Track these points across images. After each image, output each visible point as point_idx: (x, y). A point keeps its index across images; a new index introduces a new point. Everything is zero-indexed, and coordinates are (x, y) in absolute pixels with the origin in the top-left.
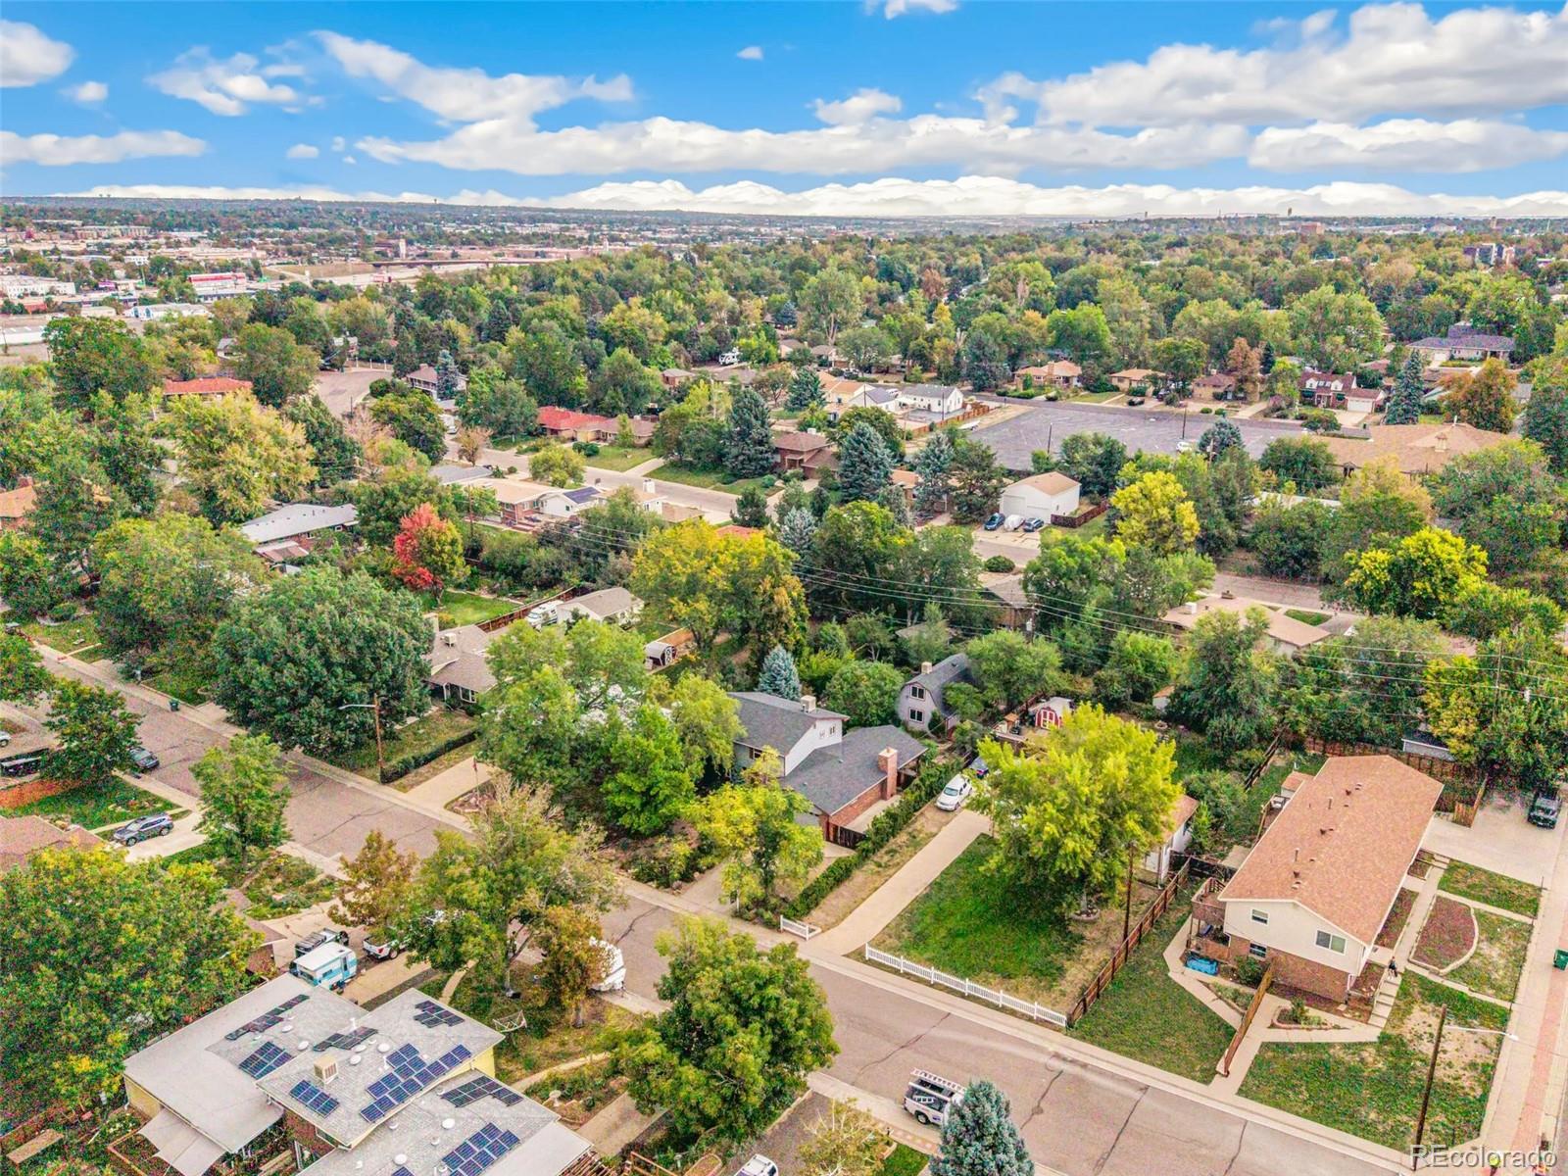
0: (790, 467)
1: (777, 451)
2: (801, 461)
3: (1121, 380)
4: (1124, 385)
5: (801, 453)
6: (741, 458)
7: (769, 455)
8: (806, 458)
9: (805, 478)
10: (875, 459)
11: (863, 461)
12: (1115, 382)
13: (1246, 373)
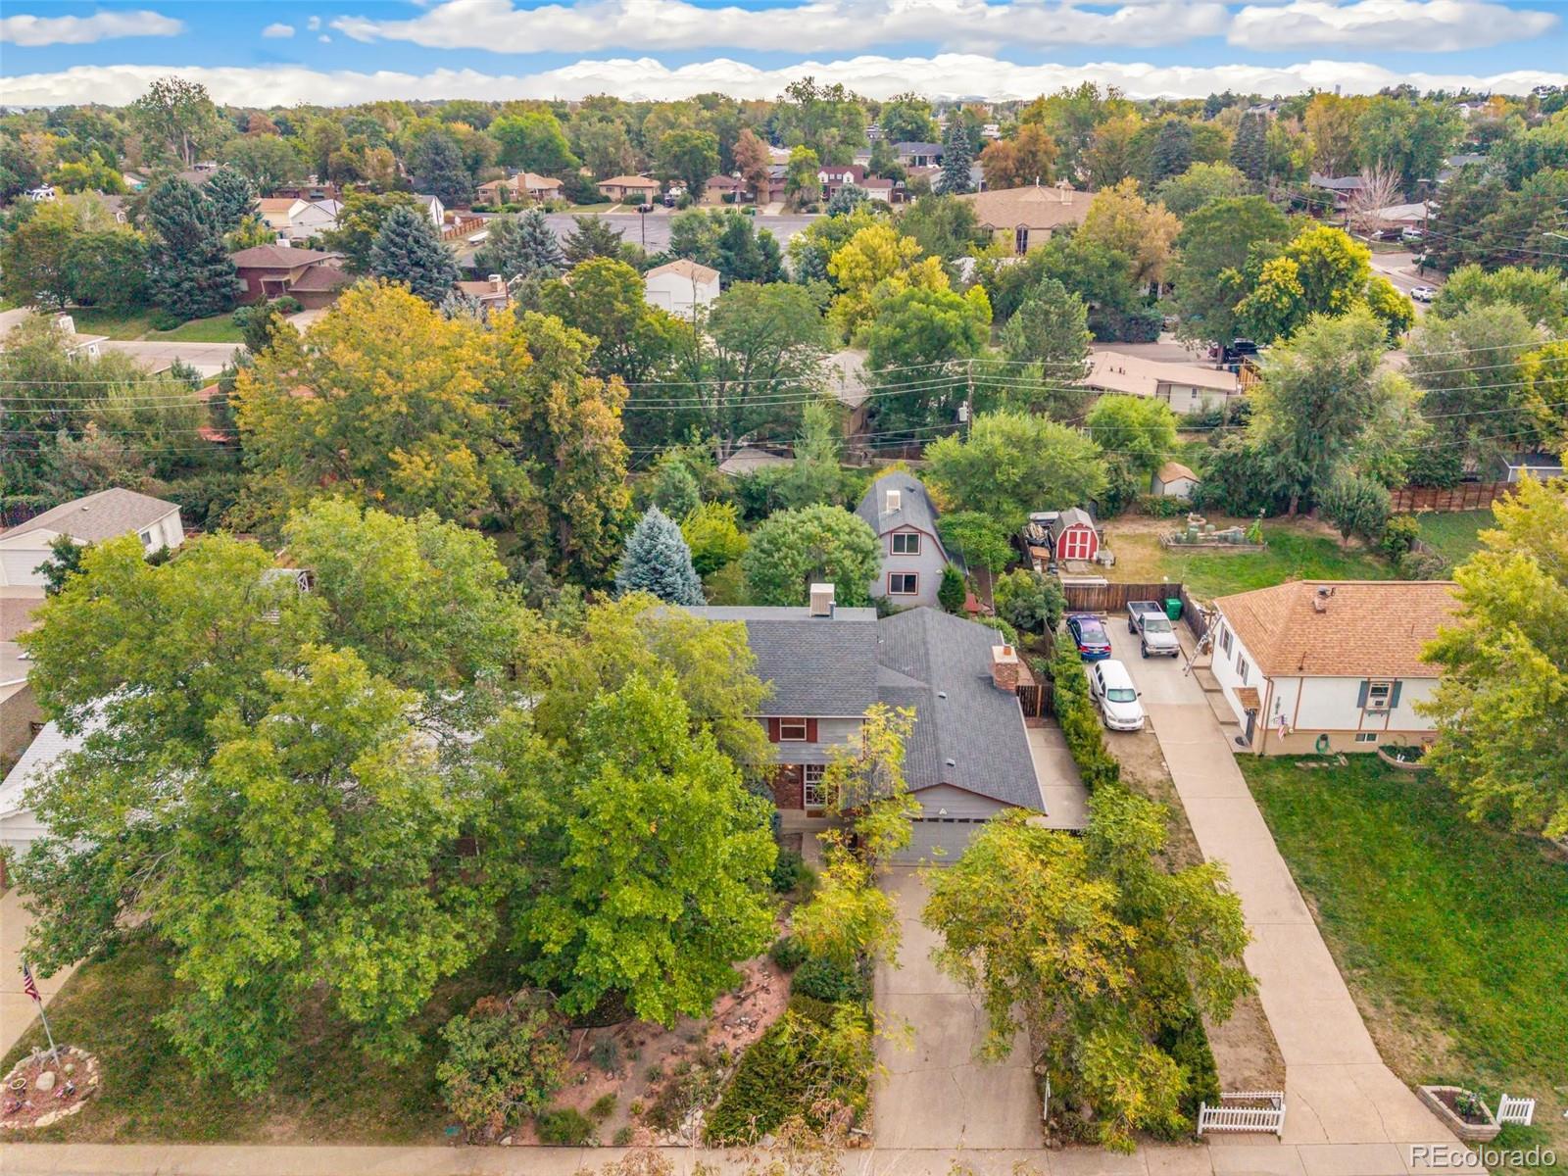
0: (271, 295)
1: (242, 272)
2: (288, 283)
3: (610, 188)
4: (616, 195)
5: (285, 271)
6: (186, 285)
7: (232, 277)
8: (292, 278)
9: (300, 309)
10: (436, 258)
11: (417, 264)
12: (603, 192)
13: (756, 168)
